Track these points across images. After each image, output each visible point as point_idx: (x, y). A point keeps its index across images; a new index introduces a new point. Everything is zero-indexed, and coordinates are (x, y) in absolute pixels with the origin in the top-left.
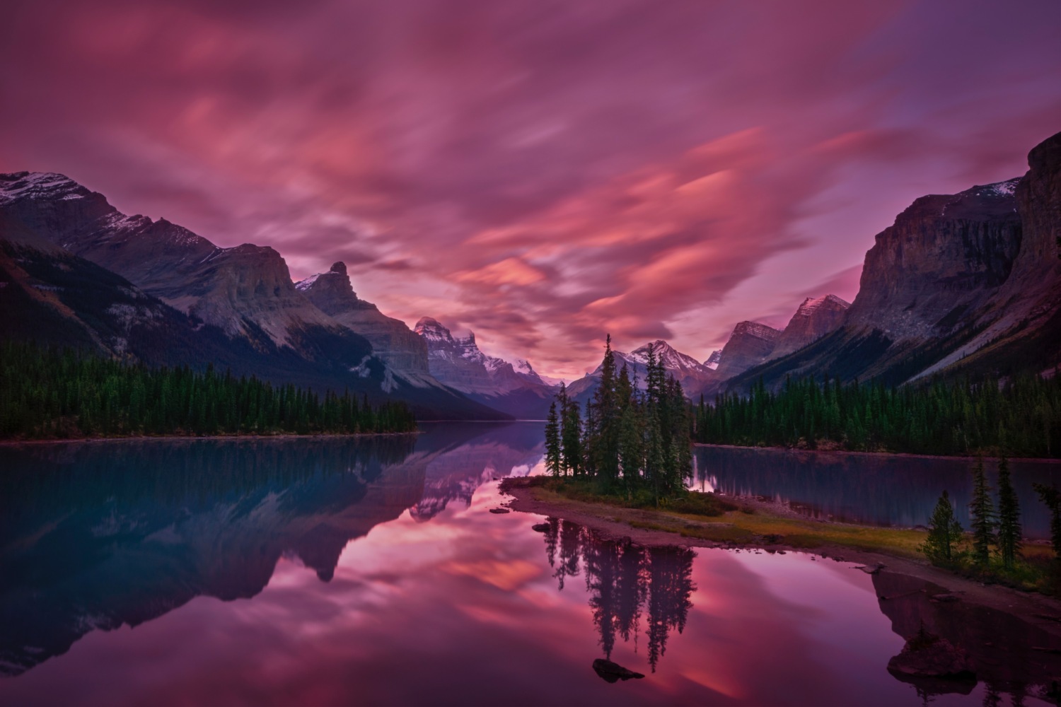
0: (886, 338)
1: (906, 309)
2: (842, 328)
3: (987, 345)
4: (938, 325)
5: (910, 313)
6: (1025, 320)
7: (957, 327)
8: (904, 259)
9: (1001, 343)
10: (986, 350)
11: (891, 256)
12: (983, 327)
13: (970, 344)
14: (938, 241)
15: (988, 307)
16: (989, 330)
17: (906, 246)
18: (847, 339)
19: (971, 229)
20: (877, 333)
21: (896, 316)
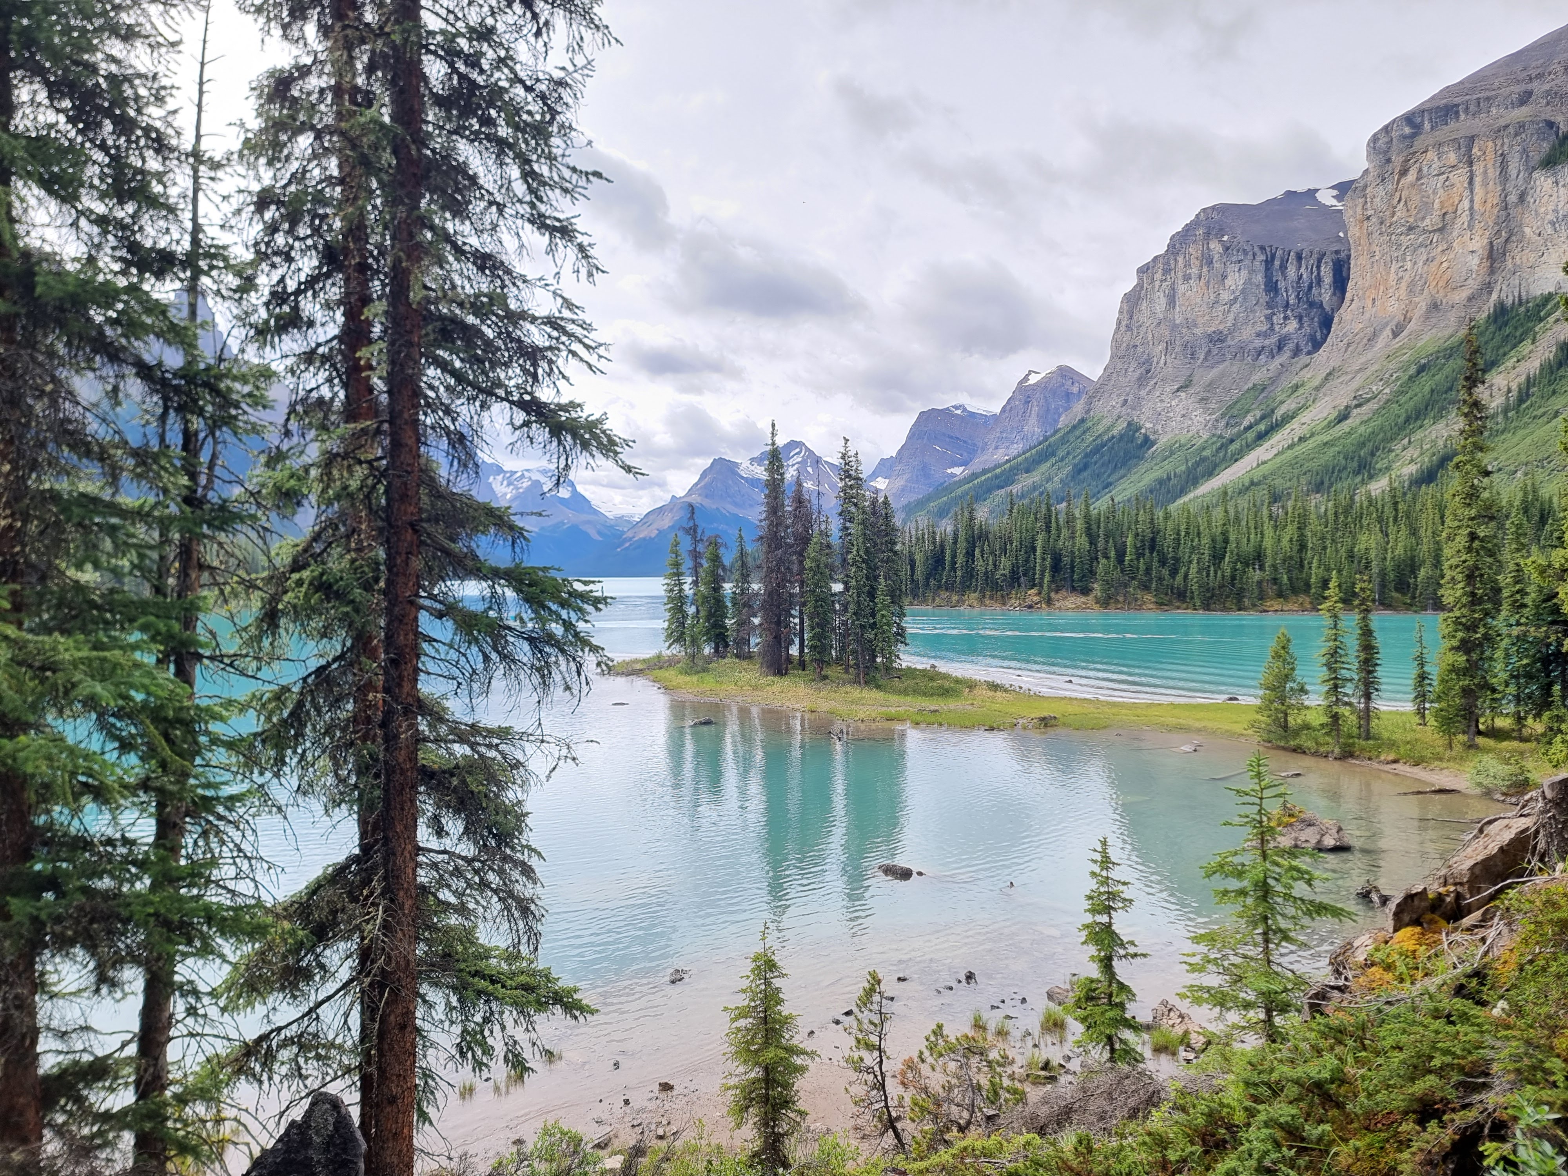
0: (1145, 435)
1: (1178, 390)
2: (1083, 421)
3: (1291, 447)
4: (1223, 415)
5: (1183, 395)
6: (1347, 407)
7: (1249, 419)
8: (1178, 309)
9: (1311, 444)
10: (1290, 454)
11: (1160, 302)
12: (1287, 418)
13: (1267, 445)
14: (1228, 282)
15: (1297, 387)
16: (1295, 424)
17: (1181, 288)
18: (1089, 438)
19: (1277, 263)
20: (1133, 427)
21: (1162, 401)
